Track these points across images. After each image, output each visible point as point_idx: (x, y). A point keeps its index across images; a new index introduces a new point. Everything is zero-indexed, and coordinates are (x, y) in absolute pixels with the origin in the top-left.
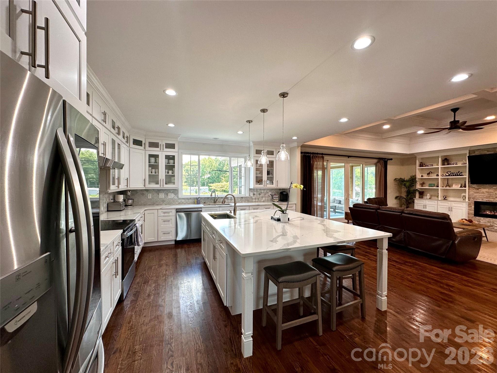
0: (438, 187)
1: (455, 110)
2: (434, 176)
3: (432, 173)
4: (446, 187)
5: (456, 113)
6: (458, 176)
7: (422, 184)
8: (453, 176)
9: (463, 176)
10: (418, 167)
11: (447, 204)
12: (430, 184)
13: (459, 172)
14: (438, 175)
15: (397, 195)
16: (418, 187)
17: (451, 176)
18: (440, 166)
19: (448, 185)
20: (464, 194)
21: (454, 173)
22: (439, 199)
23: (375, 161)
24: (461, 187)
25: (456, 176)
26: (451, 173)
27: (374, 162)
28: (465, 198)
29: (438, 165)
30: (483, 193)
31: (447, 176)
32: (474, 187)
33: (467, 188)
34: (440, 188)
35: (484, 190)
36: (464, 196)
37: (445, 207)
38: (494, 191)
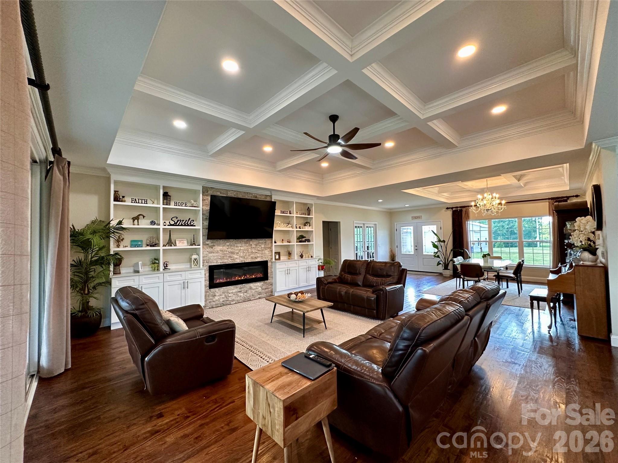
0: (158, 246)
1: (334, 118)
2: (144, 224)
3: (144, 217)
4: (167, 246)
5: (336, 124)
6: (188, 225)
7: (121, 241)
8: (182, 225)
9: (195, 226)
10: (112, 203)
12: (132, 241)
13: (190, 219)
14: (154, 223)
16: (113, 248)
17: (178, 225)
18: (161, 206)
19: (171, 243)
20: (195, 256)
21: (183, 221)
22: (162, 270)
24: (191, 245)
25: (185, 225)
26: (178, 221)
28: (198, 262)
29: (155, 203)
30: (218, 252)
31: (171, 225)
32: (208, 244)
33: (201, 247)
34: (161, 248)
35: (218, 248)
36: (195, 259)
37: (177, 283)
38: (227, 249)
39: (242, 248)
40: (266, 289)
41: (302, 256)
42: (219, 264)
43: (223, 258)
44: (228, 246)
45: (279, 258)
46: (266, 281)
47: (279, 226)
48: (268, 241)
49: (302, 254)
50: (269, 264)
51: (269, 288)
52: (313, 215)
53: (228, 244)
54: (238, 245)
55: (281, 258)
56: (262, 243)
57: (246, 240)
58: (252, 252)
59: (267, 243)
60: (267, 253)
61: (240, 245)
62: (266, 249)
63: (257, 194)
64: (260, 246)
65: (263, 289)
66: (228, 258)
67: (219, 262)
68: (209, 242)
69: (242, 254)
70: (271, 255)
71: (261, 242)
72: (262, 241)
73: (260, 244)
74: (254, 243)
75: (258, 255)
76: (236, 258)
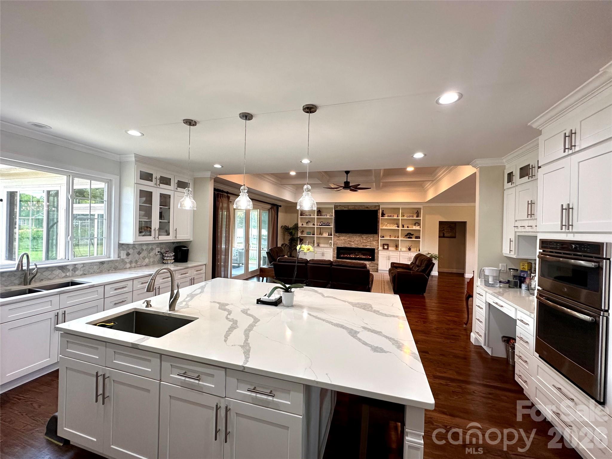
0: (314, 235)
1: (347, 172)
2: (311, 225)
3: (310, 222)
4: (319, 235)
6: (327, 226)
7: (302, 232)
8: (324, 226)
9: (330, 226)
10: (300, 216)
11: (320, 250)
12: (307, 232)
13: (328, 222)
14: (314, 225)
15: (283, 243)
16: (300, 235)
18: (316, 217)
19: (321, 234)
20: (330, 241)
21: (325, 223)
22: (315, 246)
23: (269, 206)
24: (329, 235)
25: (326, 226)
26: (323, 223)
27: (268, 208)
28: (331, 244)
29: (314, 215)
30: (342, 240)
31: (320, 225)
32: (337, 236)
33: (333, 236)
34: (315, 236)
35: (342, 238)
36: (331, 243)
37: (320, 252)
38: (347, 239)
39: (356, 239)
40: (373, 266)
41: (410, 249)
42: (343, 247)
43: (344, 243)
44: (348, 237)
45: (388, 249)
46: (373, 262)
47: (386, 226)
48: (376, 236)
49: (410, 248)
50: (376, 251)
51: (375, 267)
52: (420, 217)
53: (347, 236)
54: (354, 237)
55: (389, 249)
56: (371, 237)
57: (359, 234)
58: (363, 242)
59: (375, 237)
60: (375, 243)
61: (355, 237)
62: (374, 241)
63: (368, 206)
64: (369, 239)
65: (370, 266)
66: (347, 244)
67: (343, 246)
68: (337, 234)
69: (356, 242)
70: (377, 245)
71: (369, 236)
72: (372, 235)
73: (369, 238)
74: (364, 236)
75: (368, 244)
76: (353, 245)
